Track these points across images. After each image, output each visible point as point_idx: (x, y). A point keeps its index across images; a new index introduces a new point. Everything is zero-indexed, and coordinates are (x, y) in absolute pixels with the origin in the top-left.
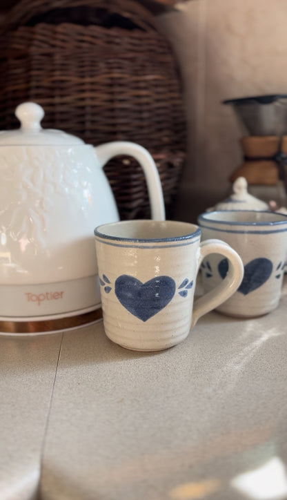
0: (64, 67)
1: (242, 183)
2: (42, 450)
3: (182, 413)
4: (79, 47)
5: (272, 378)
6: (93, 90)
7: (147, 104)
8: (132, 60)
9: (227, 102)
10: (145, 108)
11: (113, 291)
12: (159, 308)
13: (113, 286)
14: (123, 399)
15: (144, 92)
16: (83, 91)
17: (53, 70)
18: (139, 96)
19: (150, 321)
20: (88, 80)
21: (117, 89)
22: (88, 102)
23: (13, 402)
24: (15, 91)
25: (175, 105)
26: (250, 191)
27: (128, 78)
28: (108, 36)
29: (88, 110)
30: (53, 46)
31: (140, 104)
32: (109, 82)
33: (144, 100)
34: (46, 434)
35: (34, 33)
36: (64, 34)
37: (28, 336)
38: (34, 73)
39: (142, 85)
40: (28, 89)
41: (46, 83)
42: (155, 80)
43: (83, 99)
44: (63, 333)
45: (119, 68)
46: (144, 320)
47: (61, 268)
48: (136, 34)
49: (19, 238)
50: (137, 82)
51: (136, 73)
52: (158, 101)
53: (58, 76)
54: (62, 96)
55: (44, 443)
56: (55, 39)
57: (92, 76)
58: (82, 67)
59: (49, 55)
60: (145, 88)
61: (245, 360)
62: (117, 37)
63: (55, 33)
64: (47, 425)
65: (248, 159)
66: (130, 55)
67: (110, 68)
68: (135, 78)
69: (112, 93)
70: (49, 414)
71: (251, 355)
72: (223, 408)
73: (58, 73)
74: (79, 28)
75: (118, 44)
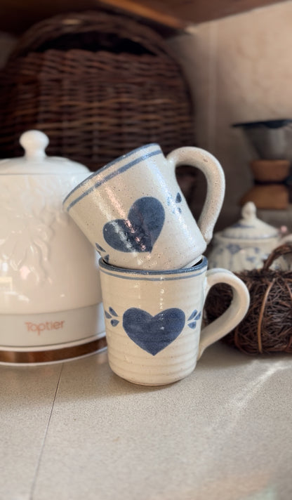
0: (72, 93)
1: (251, 207)
2: (32, 493)
3: (178, 454)
4: (88, 73)
5: (275, 417)
6: (100, 115)
7: (156, 128)
8: (140, 84)
9: (236, 126)
10: (154, 132)
11: (121, 324)
12: (169, 341)
13: (120, 319)
14: (118, 437)
15: (152, 117)
16: (91, 116)
17: (62, 95)
18: (147, 121)
19: (159, 354)
20: (96, 104)
21: (126, 113)
22: (96, 127)
23: (6, 439)
24: (24, 116)
25: (184, 129)
26: (259, 216)
27: (136, 102)
28: (117, 61)
29: (96, 134)
30: (62, 72)
31: (148, 129)
32: (117, 106)
33: (153, 124)
34: (37, 475)
35: (43, 59)
36: (73, 60)
37: (28, 367)
38: (42, 98)
39: (151, 109)
40: (36, 114)
41: (54, 108)
42: (164, 104)
43: (91, 124)
44: (63, 363)
45: (128, 92)
46: (154, 354)
47: (63, 296)
48: (146, 59)
49: (20, 267)
50: (145, 106)
51: (144, 97)
52: (167, 124)
53: (66, 101)
54: (70, 120)
55: (33, 486)
56: (64, 65)
57: (100, 101)
58: (90, 91)
59: (58, 81)
60: (154, 112)
61: (249, 396)
62: (126, 62)
63: (64, 59)
64: (39, 465)
65: (259, 183)
66: (139, 80)
67: (118, 93)
68: (143, 102)
69: (120, 118)
70: (42, 452)
71: (255, 391)
72: (222, 449)
73: (66, 98)
74: (88, 54)
75: (126, 69)
